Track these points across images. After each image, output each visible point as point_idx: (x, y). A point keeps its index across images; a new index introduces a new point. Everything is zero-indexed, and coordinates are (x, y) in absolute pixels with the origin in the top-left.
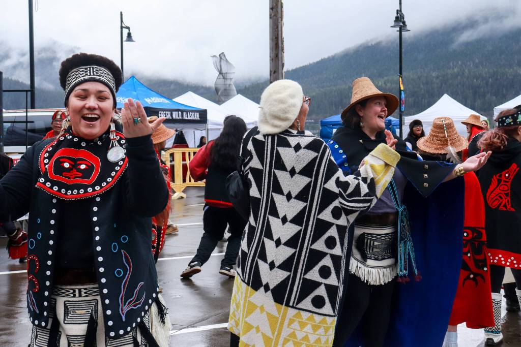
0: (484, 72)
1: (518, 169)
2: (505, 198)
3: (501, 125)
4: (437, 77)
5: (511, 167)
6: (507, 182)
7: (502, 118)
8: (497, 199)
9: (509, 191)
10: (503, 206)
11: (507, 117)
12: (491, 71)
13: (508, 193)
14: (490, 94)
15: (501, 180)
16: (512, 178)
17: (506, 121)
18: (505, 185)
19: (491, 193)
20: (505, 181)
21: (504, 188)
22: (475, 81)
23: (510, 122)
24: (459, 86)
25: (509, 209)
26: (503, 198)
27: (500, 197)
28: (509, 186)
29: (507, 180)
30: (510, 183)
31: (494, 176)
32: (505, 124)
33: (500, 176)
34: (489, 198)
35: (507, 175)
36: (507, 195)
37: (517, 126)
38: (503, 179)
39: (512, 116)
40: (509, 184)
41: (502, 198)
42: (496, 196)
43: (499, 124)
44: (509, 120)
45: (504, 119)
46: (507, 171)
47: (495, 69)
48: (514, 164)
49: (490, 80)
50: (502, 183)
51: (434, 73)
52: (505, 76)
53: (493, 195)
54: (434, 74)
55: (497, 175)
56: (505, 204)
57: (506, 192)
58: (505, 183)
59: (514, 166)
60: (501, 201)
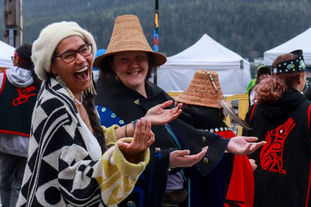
0: (229, 7)
1: (294, 125)
2: (277, 158)
3: (281, 71)
4: (176, 10)
5: (287, 122)
6: (281, 139)
7: (282, 63)
8: (268, 159)
9: (282, 150)
10: (274, 168)
11: (289, 62)
12: (238, 6)
13: (280, 152)
14: (235, 33)
15: (275, 136)
16: (287, 134)
17: (288, 67)
18: (278, 142)
19: (265, 152)
20: (278, 138)
21: (276, 146)
22: (219, 16)
23: (292, 69)
24: (201, 22)
25: (281, 171)
26: (275, 157)
27: (272, 156)
28: (282, 144)
29: (281, 137)
30: (283, 140)
31: (268, 133)
32: (286, 71)
33: (274, 132)
34: (262, 158)
35: (281, 131)
36: (279, 154)
37: (299, 73)
38: (277, 135)
39: (294, 61)
40: (282, 142)
41: (273, 159)
42: (268, 156)
43: (278, 70)
44: (291, 66)
45: (285, 64)
46: (281, 126)
47: (242, 4)
48: (290, 119)
49: (237, 16)
50: (276, 140)
51: (173, 5)
52: (253, 13)
53: (266, 154)
54: (172, 7)
55: (272, 131)
56: (276, 165)
57: (278, 151)
58: (278, 141)
59: (290, 121)
60: (272, 161)
